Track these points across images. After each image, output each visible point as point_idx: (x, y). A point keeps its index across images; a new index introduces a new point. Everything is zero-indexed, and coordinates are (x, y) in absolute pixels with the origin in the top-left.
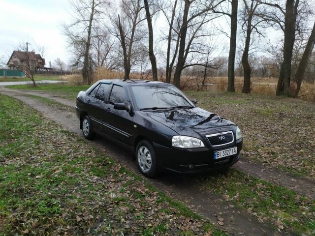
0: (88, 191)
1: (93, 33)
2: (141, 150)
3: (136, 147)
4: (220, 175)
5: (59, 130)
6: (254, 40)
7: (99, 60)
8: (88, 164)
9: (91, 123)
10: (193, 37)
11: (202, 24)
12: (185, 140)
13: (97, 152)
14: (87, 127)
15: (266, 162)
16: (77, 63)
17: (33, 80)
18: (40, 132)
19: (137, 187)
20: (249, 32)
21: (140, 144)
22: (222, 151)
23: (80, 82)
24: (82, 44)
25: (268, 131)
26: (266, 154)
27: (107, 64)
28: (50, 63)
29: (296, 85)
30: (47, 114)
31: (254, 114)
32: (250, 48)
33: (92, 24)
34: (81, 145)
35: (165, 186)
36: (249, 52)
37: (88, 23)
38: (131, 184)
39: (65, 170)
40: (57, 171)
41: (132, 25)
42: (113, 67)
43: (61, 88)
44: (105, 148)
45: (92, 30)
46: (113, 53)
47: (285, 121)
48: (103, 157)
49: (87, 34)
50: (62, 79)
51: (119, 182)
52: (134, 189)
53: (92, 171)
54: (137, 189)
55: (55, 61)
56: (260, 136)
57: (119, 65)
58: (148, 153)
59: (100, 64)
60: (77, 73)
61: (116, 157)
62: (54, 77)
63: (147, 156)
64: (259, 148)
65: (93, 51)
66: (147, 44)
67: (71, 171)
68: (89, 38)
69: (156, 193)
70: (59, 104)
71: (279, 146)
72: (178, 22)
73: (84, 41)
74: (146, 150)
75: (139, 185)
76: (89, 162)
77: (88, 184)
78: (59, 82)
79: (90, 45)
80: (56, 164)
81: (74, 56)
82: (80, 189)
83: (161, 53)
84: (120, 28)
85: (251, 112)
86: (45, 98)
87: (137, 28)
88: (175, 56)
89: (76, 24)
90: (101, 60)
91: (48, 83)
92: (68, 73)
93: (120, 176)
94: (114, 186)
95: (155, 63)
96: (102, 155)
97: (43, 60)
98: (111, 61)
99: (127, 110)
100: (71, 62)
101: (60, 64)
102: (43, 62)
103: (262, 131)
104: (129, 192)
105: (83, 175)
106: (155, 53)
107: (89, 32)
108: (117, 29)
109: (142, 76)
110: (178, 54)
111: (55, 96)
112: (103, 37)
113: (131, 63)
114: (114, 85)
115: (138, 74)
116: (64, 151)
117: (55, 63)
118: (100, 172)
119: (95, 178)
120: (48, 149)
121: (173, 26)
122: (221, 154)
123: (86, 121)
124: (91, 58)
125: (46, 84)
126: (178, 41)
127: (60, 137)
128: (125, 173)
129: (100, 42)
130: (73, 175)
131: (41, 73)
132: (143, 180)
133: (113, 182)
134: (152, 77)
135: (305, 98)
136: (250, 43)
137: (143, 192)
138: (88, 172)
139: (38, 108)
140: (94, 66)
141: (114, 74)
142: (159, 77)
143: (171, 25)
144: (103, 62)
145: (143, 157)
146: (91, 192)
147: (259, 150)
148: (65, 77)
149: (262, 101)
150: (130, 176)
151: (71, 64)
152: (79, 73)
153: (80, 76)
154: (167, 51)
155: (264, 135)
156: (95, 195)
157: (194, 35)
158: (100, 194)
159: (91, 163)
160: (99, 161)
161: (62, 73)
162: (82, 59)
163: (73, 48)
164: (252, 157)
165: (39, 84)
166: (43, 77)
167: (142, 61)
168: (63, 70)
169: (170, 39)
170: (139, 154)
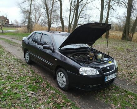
0: (25, 104)
1: (33, 7)
2: (59, 74)
3: (56, 72)
4: (105, 89)
5: (13, 58)
6: (111, 13)
7: (35, 21)
8: (27, 82)
9: (30, 55)
10: (82, 11)
11: (86, 4)
12: (87, 70)
13: (33, 72)
14: (28, 57)
15: (128, 79)
16: (25, 22)
17: (2, 30)
18: (1, 60)
19: (57, 99)
20: (109, 8)
21: (59, 70)
22: (109, 76)
23: (26, 31)
24: (27, 13)
25: (124, 59)
26: (127, 74)
27: (40, 23)
28: (12, 22)
29: (131, 35)
30: (7, 48)
31: (114, 50)
32: (109, 17)
33: (32, 3)
34: (24, 68)
35: (74, 97)
36: (109, 18)
37: (30, 2)
38: (53, 96)
39: (12, 87)
40: (7, 88)
41: (52, 3)
42: (42, 24)
43: (16, 34)
44: (38, 69)
45: (32, 6)
46: (43, 18)
47: (131, 54)
48: (36, 76)
49: (29, 7)
50: (18, 30)
51: (46, 95)
52: (56, 101)
53: (29, 87)
54: (58, 101)
55: (14, 21)
56: (121, 62)
57: (45, 23)
58: (64, 76)
59: (36, 23)
60: (24, 27)
61: (44, 76)
62: (13, 29)
63: (63, 78)
64: (123, 70)
65: (32, 16)
66: (59, 13)
67: (16, 88)
68: (30, 10)
69: (69, 103)
70: (14, 43)
71: (133, 69)
72: (75, 3)
73: (28, 11)
74: (62, 75)
75: (59, 97)
76: (28, 80)
77: (26, 98)
78: (16, 31)
79: (31, 13)
80: (7, 82)
81: (23, 18)
82: (21, 102)
83: (66, 18)
84: (46, 5)
85: (113, 48)
86: (7, 39)
87: (54, 5)
88: (73, 20)
89: (24, 3)
90: (36, 21)
91: (10, 32)
92: (20, 27)
93: (47, 90)
94: (43, 99)
95: (63, 23)
96: (36, 75)
97: (8, 20)
98: (41, 21)
99: (51, 49)
100: (22, 21)
101: (17, 22)
102: (8, 21)
103: (121, 60)
104: (52, 103)
105: (24, 91)
106: (63, 18)
107: (31, 7)
108: (44, 5)
109: (57, 29)
110: (74, 19)
111: (12, 39)
112: (37, 9)
113: (51, 23)
114: (43, 34)
115: (54, 28)
116: (14, 72)
117: (14, 22)
118: (34, 88)
119: (31, 93)
120: (4, 70)
121: (72, 4)
122: (108, 78)
123: (27, 54)
124: (31, 20)
125: (9, 32)
126: (74, 12)
127: (12, 62)
128: (49, 88)
129: (36, 12)
130: (17, 91)
131: (7, 26)
132: (61, 93)
133: (42, 95)
134: (62, 30)
135: (134, 41)
136: (109, 14)
137: (62, 103)
138: (27, 88)
139: (3, 45)
140: (33, 24)
141: (43, 28)
142: (65, 30)
143: (71, 4)
144: (37, 22)
145: (61, 79)
146: (28, 105)
147: (123, 71)
148: (19, 29)
149: (116, 43)
150: (53, 90)
151: (22, 22)
152: (26, 27)
153: (26, 28)
154: (69, 17)
155: (123, 62)
156: (31, 107)
157: (82, 10)
158: (33, 106)
159: (29, 81)
160: (34, 80)
161: (17, 27)
162: (27, 20)
163: (22, 14)
164: (120, 76)
165: (6, 32)
166: (8, 29)
167: (57, 21)
168: (18, 25)
169: (70, 11)
170: (58, 76)
